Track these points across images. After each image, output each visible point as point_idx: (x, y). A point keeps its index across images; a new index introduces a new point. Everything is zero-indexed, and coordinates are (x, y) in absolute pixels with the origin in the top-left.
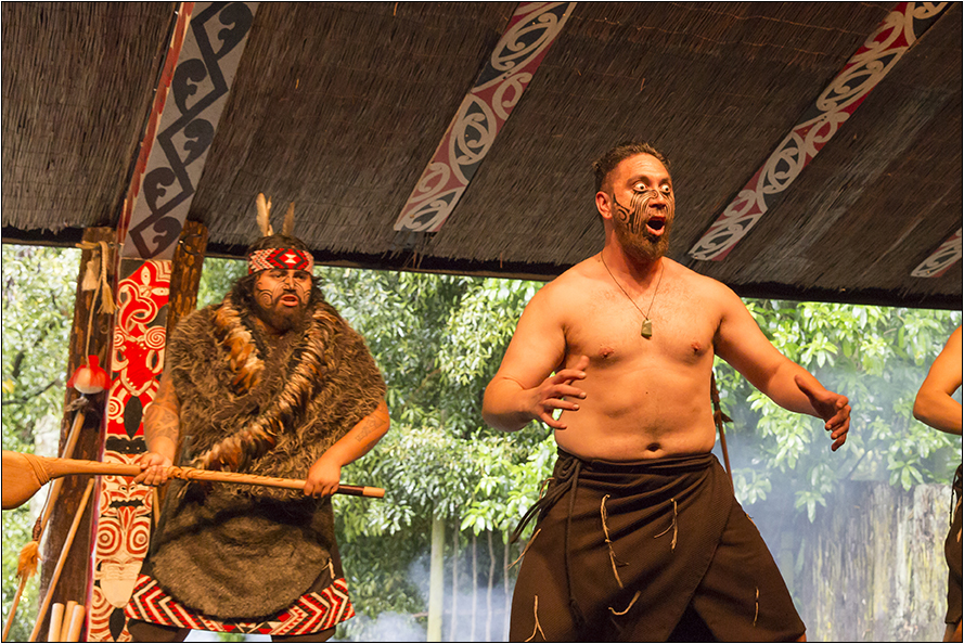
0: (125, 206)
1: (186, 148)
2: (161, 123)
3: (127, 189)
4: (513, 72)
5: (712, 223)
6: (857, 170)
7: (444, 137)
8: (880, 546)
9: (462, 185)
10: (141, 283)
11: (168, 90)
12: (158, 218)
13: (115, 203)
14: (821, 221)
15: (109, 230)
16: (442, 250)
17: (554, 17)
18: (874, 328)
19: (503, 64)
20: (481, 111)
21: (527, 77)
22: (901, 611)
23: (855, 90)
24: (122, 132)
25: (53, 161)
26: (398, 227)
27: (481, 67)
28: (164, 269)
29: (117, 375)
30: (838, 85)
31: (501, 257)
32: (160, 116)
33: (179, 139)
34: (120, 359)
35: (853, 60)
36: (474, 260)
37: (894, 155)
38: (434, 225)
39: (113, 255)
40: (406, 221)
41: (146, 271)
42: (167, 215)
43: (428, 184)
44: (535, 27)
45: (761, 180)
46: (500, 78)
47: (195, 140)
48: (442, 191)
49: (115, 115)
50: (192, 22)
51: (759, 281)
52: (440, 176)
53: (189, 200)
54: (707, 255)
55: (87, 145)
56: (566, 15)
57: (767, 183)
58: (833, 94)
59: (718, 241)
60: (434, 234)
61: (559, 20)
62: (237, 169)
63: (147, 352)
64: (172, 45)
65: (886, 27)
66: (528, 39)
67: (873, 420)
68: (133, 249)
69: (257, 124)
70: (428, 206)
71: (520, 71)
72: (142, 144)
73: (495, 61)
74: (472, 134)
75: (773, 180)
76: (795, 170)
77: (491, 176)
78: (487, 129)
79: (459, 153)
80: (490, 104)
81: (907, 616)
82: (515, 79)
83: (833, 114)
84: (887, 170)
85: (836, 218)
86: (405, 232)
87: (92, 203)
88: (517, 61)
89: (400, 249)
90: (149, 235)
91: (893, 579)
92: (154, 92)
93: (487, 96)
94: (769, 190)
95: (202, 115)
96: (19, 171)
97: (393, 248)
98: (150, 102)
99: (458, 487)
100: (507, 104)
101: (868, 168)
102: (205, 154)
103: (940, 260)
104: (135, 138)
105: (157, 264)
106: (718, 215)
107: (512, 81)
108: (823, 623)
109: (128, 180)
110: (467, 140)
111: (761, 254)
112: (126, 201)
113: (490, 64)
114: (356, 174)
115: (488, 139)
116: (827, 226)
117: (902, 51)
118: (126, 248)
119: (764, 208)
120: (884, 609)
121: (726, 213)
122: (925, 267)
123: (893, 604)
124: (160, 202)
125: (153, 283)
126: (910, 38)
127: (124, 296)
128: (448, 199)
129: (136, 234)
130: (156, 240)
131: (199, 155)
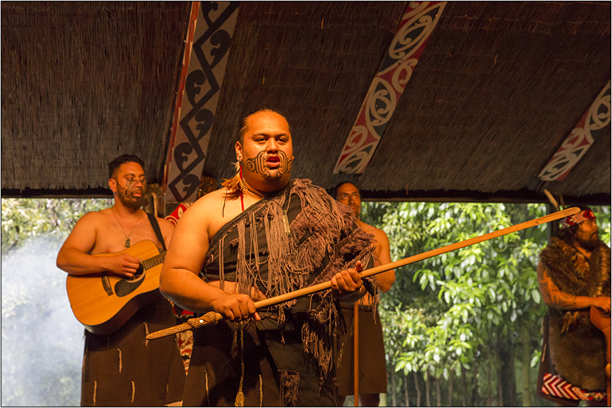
0: (165, 169)
1: (197, 129)
2: (181, 113)
3: (165, 158)
4: (404, 59)
5: (553, 154)
7: (362, 109)
9: (376, 140)
10: (178, 217)
11: (183, 91)
12: (185, 175)
13: (159, 168)
15: (157, 185)
16: (367, 186)
17: (429, 18)
19: (397, 54)
20: (385, 88)
21: (415, 62)
24: (159, 122)
25: (121, 144)
27: (382, 58)
31: (407, 188)
32: (180, 109)
33: (193, 123)
36: (389, 191)
38: (360, 168)
39: (160, 201)
40: (341, 167)
41: (180, 209)
42: (191, 173)
43: (354, 141)
44: (417, 26)
45: (588, 120)
46: (396, 64)
47: (203, 123)
48: (363, 145)
49: (154, 112)
50: (193, 46)
51: (591, 193)
52: (360, 136)
53: (202, 163)
54: (552, 177)
55: (139, 132)
56: (438, 16)
57: (592, 122)
59: (559, 166)
60: (360, 175)
61: (433, 19)
64: (184, 63)
66: (413, 35)
68: (172, 196)
70: (355, 156)
71: (411, 58)
72: (172, 129)
73: (392, 52)
74: (380, 104)
75: (596, 119)
78: (390, 100)
79: (372, 118)
80: (391, 83)
82: (406, 64)
86: (342, 174)
88: (407, 51)
90: (180, 186)
92: (176, 95)
93: (388, 77)
94: (594, 127)
96: (102, 152)
98: (175, 101)
99: (389, 343)
100: (403, 82)
102: (210, 132)
104: (167, 125)
105: (187, 205)
106: (558, 148)
107: (404, 66)
109: (166, 153)
110: (377, 109)
111: (591, 174)
112: (165, 166)
113: (388, 55)
114: (306, 138)
115: (391, 107)
118: (168, 196)
119: (591, 141)
121: (564, 145)
124: (185, 165)
128: (368, 150)
129: (172, 187)
130: (185, 189)
131: (205, 133)
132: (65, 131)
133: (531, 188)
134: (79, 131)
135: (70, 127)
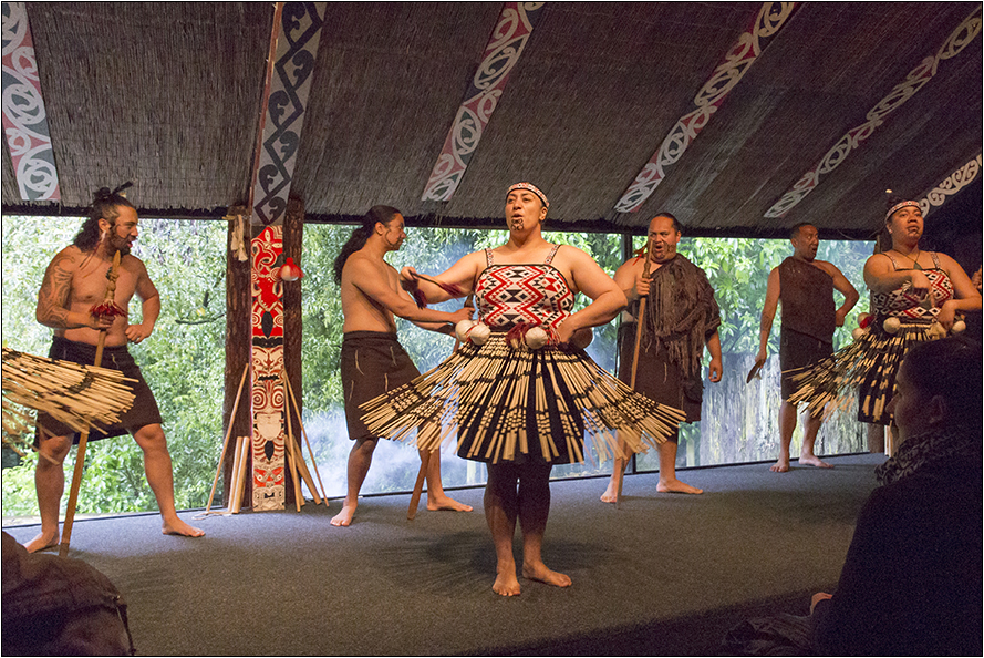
0: (251, 192)
1: (282, 151)
2: (265, 136)
3: (250, 180)
4: (489, 89)
5: (630, 185)
6: (723, 147)
7: (448, 136)
8: (749, 394)
9: (463, 168)
10: (265, 240)
11: (267, 112)
12: (271, 198)
13: (244, 191)
14: (701, 184)
15: (243, 208)
16: (453, 214)
17: (513, 49)
18: (743, 252)
19: (482, 84)
20: (470, 117)
21: (499, 93)
22: (763, 434)
23: (721, 90)
24: (243, 142)
25: (203, 164)
26: (424, 198)
27: (468, 86)
28: (278, 230)
29: (255, 299)
30: (708, 87)
31: (492, 216)
32: (264, 131)
33: (277, 146)
34: (256, 289)
35: (719, 68)
37: (749, 135)
38: (447, 196)
39: (246, 224)
40: (428, 195)
41: (267, 232)
42: (276, 196)
43: (441, 169)
44: (501, 57)
45: (660, 156)
46: (481, 94)
47: (288, 145)
48: (451, 172)
50: (276, 65)
52: (448, 163)
53: (289, 186)
54: (627, 209)
55: (223, 153)
56: (521, 48)
57: (664, 158)
58: (705, 94)
59: (633, 199)
60: (447, 202)
61: (517, 51)
62: (318, 164)
63: (272, 284)
64: (266, 82)
65: (741, 44)
66: (497, 66)
67: (743, 314)
68: (258, 218)
69: (328, 133)
70: (442, 184)
71: (494, 89)
72: (256, 150)
73: (477, 82)
74: (466, 133)
75: (667, 156)
76: (682, 148)
77: (482, 161)
78: (476, 130)
79: (459, 147)
80: (475, 111)
81: (767, 437)
82: (490, 94)
83: (706, 108)
84: (745, 145)
85: (711, 179)
86: (429, 201)
87: (230, 191)
89: (427, 213)
90: (267, 209)
91: (758, 415)
93: (474, 107)
94: (665, 163)
95: (290, 128)
96: (183, 171)
97: (422, 212)
98: (258, 123)
100: (487, 112)
101: (732, 145)
102: (295, 154)
103: (784, 205)
104: (251, 147)
105: (274, 228)
106: (632, 181)
107: (488, 96)
108: (714, 443)
109: (251, 175)
110: (463, 138)
111: (663, 206)
112: (250, 189)
113: (473, 85)
114: (394, 164)
115: (477, 137)
116: (706, 186)
117: (751, 61)
118: (254, 219)
119: (663, 175)
120: (753, 433)
121: (637, 179)
122: (773, 211)
123: (758, 431)
124: (271, 188)
125: (273, 240)
126: (757, 51)
127: (255, 248)
128: (454, 178)
129: (258, 209)
130: (271, 212)
131: (291, 155)
132: (142, 148)
133: (608, 218)
134: (158, 149)
135: (147, 146)
